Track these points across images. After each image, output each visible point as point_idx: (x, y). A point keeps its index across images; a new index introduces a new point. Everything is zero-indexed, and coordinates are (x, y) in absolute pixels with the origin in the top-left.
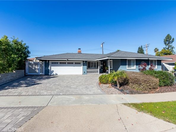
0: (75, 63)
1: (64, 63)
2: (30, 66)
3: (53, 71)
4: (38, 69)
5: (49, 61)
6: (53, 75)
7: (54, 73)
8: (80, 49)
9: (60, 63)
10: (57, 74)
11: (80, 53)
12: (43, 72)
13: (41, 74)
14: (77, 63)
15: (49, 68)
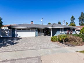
0: (31, 30)
1: (24, 30)
2: (3, 32)
3: (18, 35)
4: (8, 34)
5: (15, 28)
6: (18, 37)
7: (18, 36)
8: (32, 22)
9: (22, 30)
10: (20, 37)
11: (32, 24)
12: (11, 36)
13: (10, 36)
14: (32, 30)
15: (15, 33)
